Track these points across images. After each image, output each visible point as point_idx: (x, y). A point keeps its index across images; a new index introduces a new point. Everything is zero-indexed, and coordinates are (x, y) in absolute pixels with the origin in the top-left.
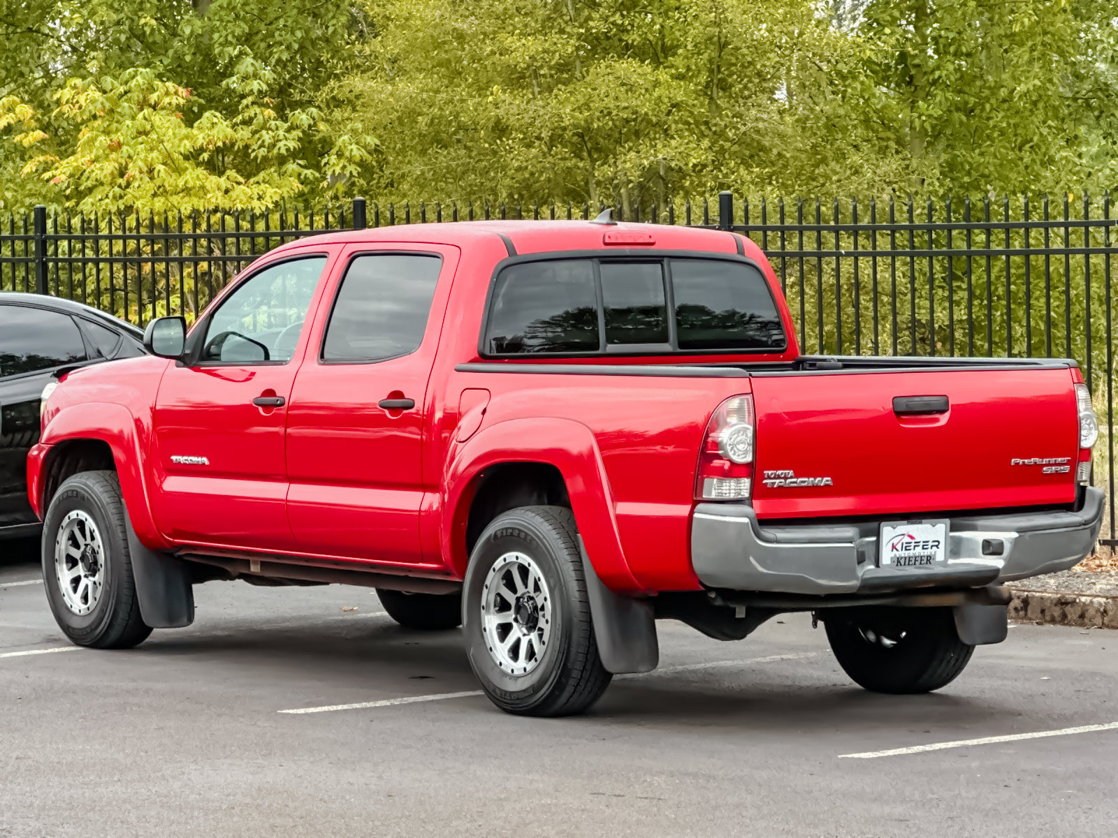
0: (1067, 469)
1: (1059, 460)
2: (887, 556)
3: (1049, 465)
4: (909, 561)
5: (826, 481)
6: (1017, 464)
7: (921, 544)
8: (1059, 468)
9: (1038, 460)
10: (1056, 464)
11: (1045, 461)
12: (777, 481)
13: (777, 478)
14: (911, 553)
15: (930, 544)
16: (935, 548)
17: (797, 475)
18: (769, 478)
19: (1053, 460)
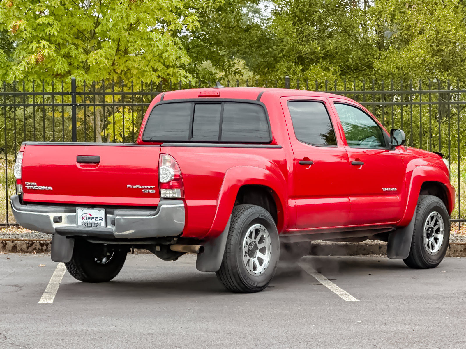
0: (154, 191)
1: (149, 187)
2: (80, 222)
3: (144, 189)
4: (89, 225)
5: (50, 188)
6: (129, 187)
7: (95, 218)
8: (150, 190)
9: (139, 186)
10: (147, 189)
11: (143, 187)
12: (31, 187)
13: (31, 185)
14: (91, 221)
15: (99, 218)
16: (100, 221)
17: (38, 185)
18: (27, 185)
19: (146, 187)
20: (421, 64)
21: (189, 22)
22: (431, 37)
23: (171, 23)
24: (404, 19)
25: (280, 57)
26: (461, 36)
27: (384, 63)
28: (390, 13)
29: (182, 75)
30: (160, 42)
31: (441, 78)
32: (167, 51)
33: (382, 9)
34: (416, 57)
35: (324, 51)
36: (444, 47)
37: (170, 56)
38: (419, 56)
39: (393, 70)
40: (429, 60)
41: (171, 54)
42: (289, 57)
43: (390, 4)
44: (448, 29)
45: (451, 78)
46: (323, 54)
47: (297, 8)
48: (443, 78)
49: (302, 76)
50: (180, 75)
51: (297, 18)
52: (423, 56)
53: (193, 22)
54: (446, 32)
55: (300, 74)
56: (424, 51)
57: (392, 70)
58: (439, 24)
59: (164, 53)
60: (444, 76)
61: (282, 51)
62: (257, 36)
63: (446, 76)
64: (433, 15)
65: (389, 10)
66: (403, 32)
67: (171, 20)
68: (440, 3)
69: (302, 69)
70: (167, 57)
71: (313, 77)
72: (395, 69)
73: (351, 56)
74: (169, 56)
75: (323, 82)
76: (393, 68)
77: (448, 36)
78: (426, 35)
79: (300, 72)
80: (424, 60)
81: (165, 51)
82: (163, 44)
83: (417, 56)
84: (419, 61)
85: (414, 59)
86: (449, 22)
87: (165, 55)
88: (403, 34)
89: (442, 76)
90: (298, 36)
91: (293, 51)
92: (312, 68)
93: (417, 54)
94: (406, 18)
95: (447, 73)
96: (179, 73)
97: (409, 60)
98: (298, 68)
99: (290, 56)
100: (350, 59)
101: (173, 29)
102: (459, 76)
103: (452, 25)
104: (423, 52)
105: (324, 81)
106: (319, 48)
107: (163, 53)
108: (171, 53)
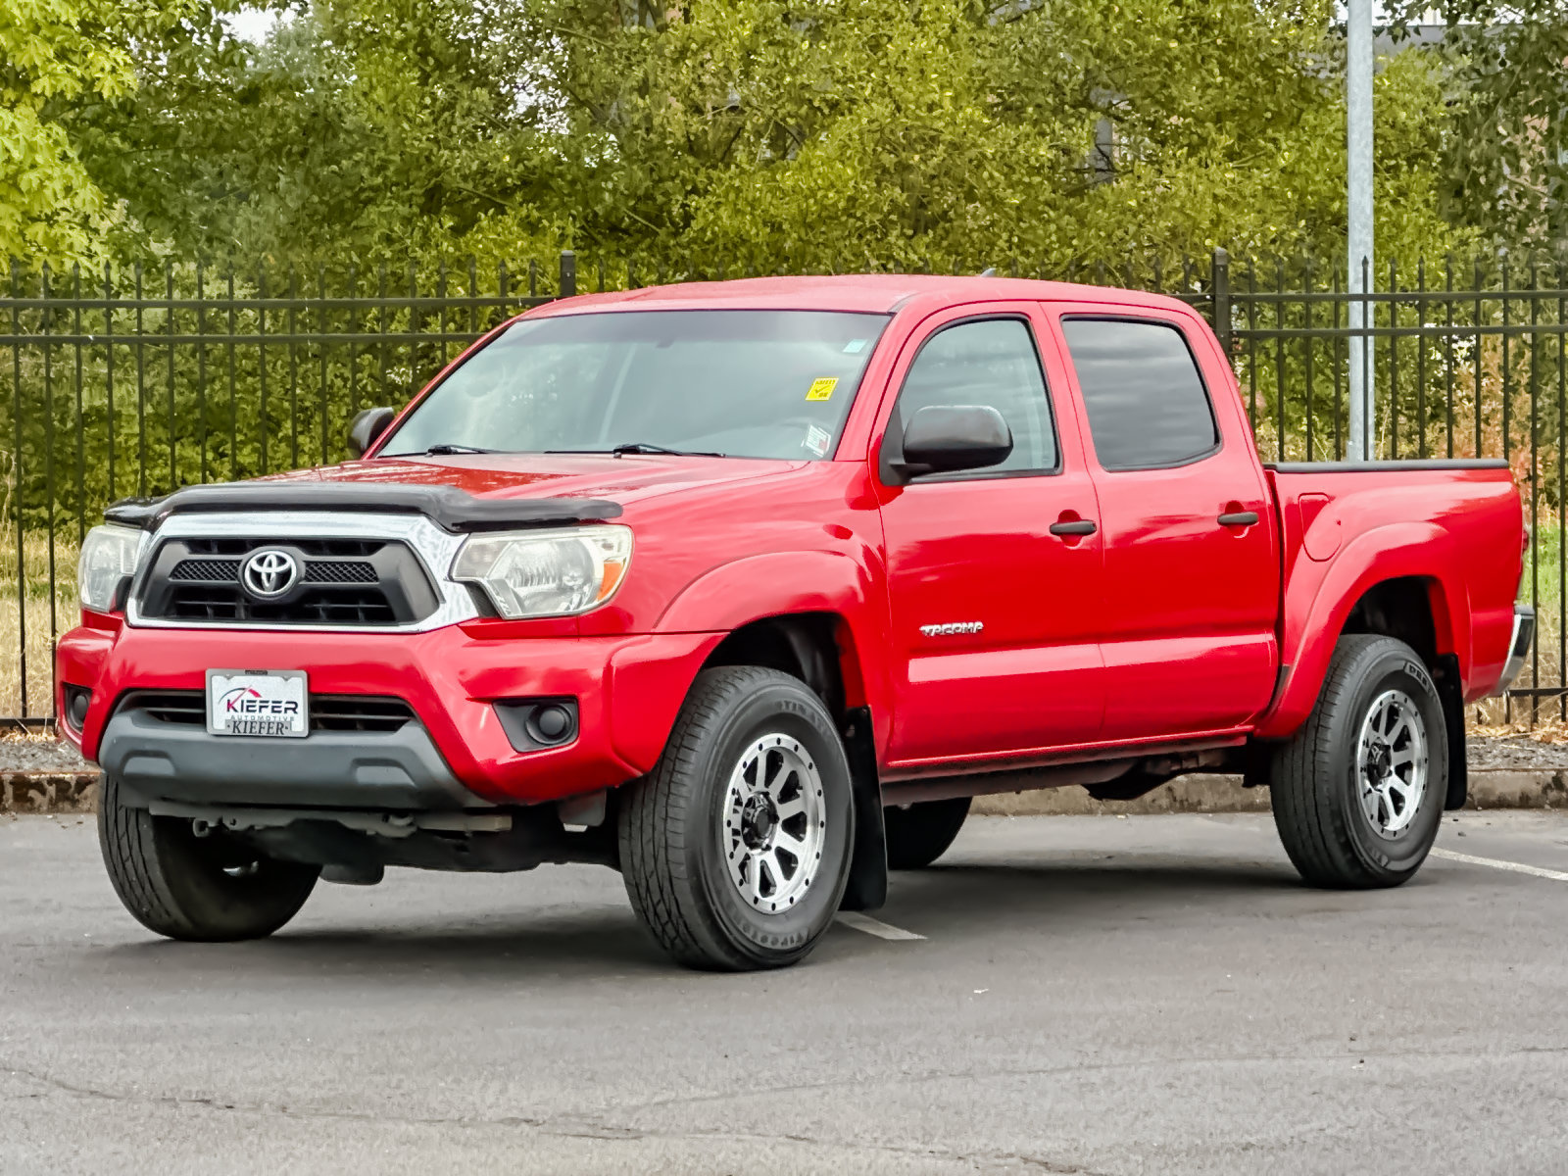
20: (845, 210)
21: (102, 70)
22: (876, 124)
23: (40, 73)
24: (787, 64)
25: (375, 189)
26: (970, 122)
27: (723, 208)
28: (742, 44)
29: (77, 248)
30: (15, 136)
31: (906, 258)
32: (33, 166)
33: (714, 33)
34: (827, 189)
35: (521, 167)
36: (917, 157)
37: (47, 183)
38: (839, 184)
39: (753, 231)
40: (869, 200)
41: (49, 178)
42: (407, 188)
43: (740, 16)
44: (928, 98)
45: (938, 256)
46: (519, 178)
47: (432, 27)
48: (915, 257)
49: (451, 250)
50: (71, 247)
51: (431, 61)
52: (851, 183)
53: (113, 70)
54: (924, 109)
55: (445, 244)
56: (854, 168)
57: (748, 232)
58: (901, 83)
59: (24, 171)
60: (915, 252)
61: (382, 168)
62: (298, 120)
63: (923, 250)
64: (880, 54)
65: (737, 35)
66: (783, 106)
67: (39, 63)
68: (903, 14)
69: (451, 228)
70: (35, 184)
71: (489, 253)
72: (760, 225)
73: (610, 185)
74: (42, 182)
75: (523, 272)
76: (754, 223)
77: (928, 123)
78: (859, 117)
79: (444, 236)
80: (852, 200)
81: (26, 167)
82: (22, 143)
83: (832, 185)
84: (839, 201)
85: (820, 194)
86: (934, 76)
87: (28, 180)
88: (781, 112)
89: (909, 250)
90: (435, 121)
91: (419, 168)
92: (484, 223)
93: (833, 178)
94: (793, 64)
95: (926, 240)
96: (68, 241)
97: (807, 198)
98: (437, 225)
99: (409, 184)
100: (607, 196)
101: (48, 93)
102: (960, 250)
103: (942, 87)
104: (849, 171)
105: (526, 266)
106: (507, 158)
107: (19, 172)
108: (49, 171)
